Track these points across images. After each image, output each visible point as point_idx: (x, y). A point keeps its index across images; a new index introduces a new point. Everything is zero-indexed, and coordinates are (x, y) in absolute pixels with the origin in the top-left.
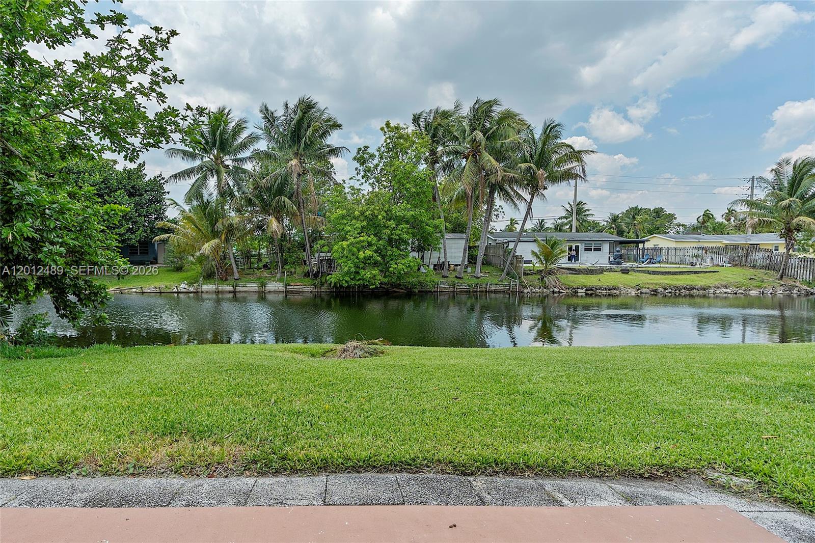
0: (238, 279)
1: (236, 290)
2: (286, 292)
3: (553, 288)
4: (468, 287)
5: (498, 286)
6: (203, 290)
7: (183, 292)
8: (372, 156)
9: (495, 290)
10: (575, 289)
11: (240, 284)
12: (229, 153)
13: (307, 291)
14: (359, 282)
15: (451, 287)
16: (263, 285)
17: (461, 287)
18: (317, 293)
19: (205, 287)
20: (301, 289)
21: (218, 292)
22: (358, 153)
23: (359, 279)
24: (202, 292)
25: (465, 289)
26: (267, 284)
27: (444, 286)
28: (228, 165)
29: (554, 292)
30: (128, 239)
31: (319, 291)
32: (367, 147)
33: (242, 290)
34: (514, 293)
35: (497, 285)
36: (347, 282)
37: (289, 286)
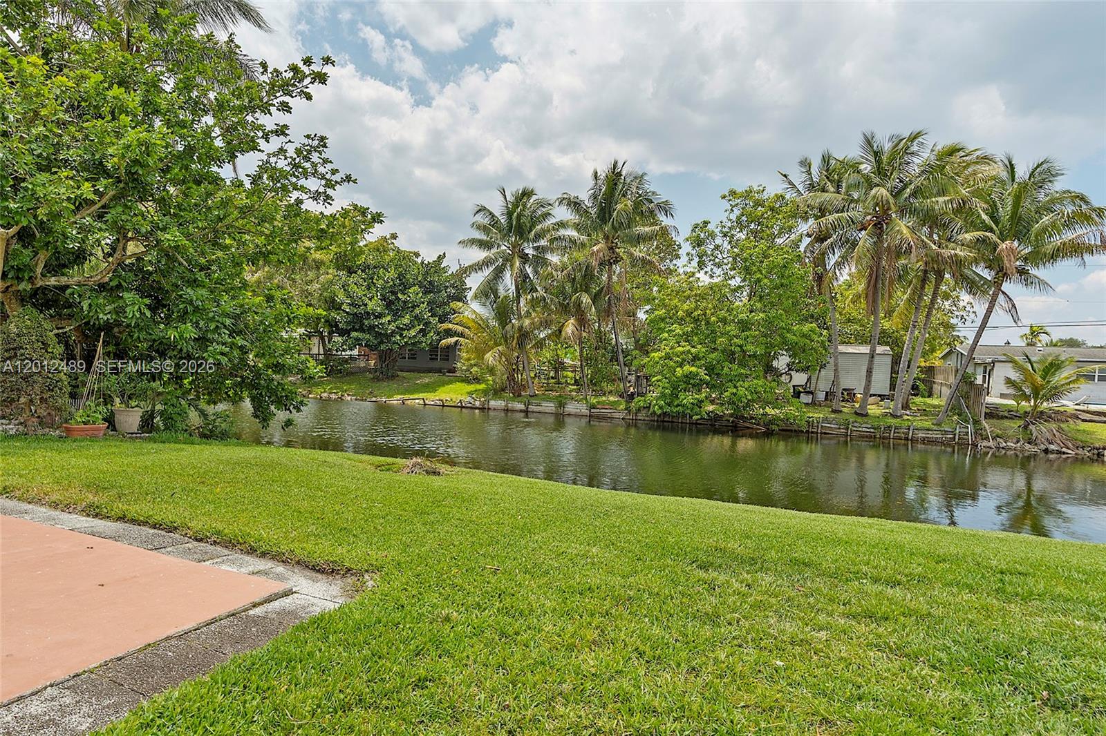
0: (533, 396)
1: (529, 409)
2: (590, 416)
3: (1046, 443)
4: (872, 430)
5: (930, 432)
6: (490, 406)
7: (467, 408)
8: (712, 235)
9: (924, 438)
10: (1098, 449)
11: (534, 402)
12: (528, 240)
13: (618, 417)
14: (677, 409)
15: (842, 427)
16: (561, 405)
17: (860, 429)
18: (631, 421)
19: (493, 403)
20: (609, 414)
21: (507, 410)
22: (693, 231)
23: (677, 406)
24: (489, 409)
25: (867, 432)
26: (566, 404)
27: (829, 425)
28: (528, 254)
29: (1046, 451)
30: (418, 341)
31: (634, 418)
32: (706, 223)
33: (535, 410)
34: (963, 445)
35: (928, 430)
36: (661, 408)
37: (594, 408)
